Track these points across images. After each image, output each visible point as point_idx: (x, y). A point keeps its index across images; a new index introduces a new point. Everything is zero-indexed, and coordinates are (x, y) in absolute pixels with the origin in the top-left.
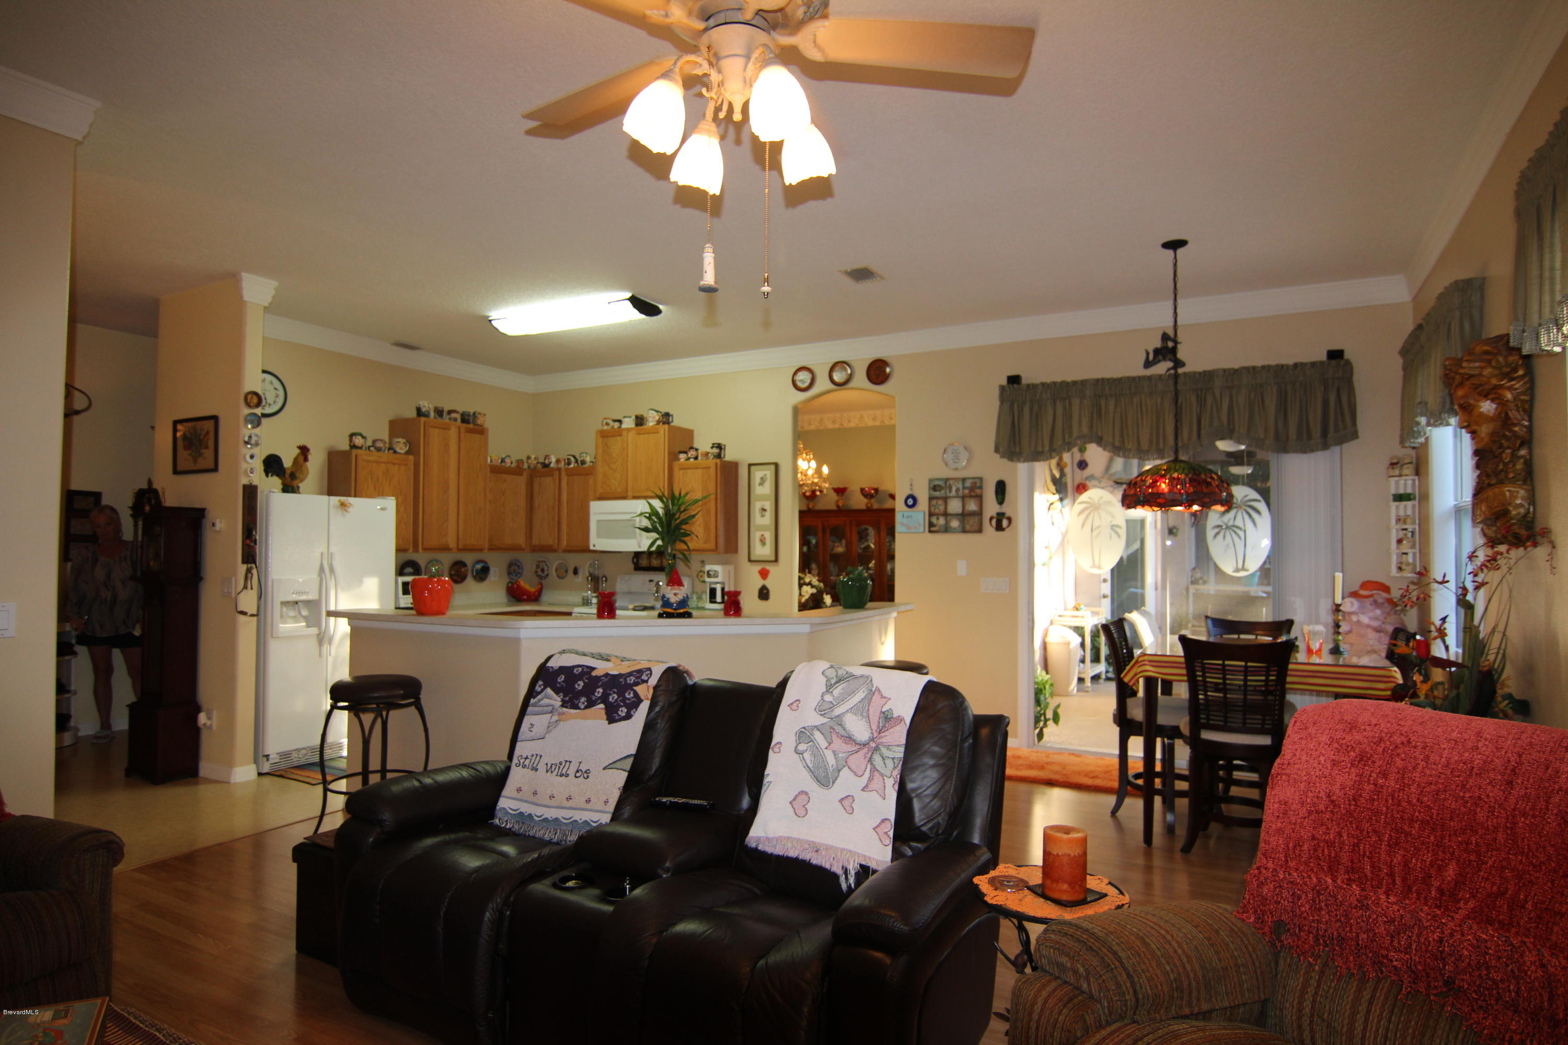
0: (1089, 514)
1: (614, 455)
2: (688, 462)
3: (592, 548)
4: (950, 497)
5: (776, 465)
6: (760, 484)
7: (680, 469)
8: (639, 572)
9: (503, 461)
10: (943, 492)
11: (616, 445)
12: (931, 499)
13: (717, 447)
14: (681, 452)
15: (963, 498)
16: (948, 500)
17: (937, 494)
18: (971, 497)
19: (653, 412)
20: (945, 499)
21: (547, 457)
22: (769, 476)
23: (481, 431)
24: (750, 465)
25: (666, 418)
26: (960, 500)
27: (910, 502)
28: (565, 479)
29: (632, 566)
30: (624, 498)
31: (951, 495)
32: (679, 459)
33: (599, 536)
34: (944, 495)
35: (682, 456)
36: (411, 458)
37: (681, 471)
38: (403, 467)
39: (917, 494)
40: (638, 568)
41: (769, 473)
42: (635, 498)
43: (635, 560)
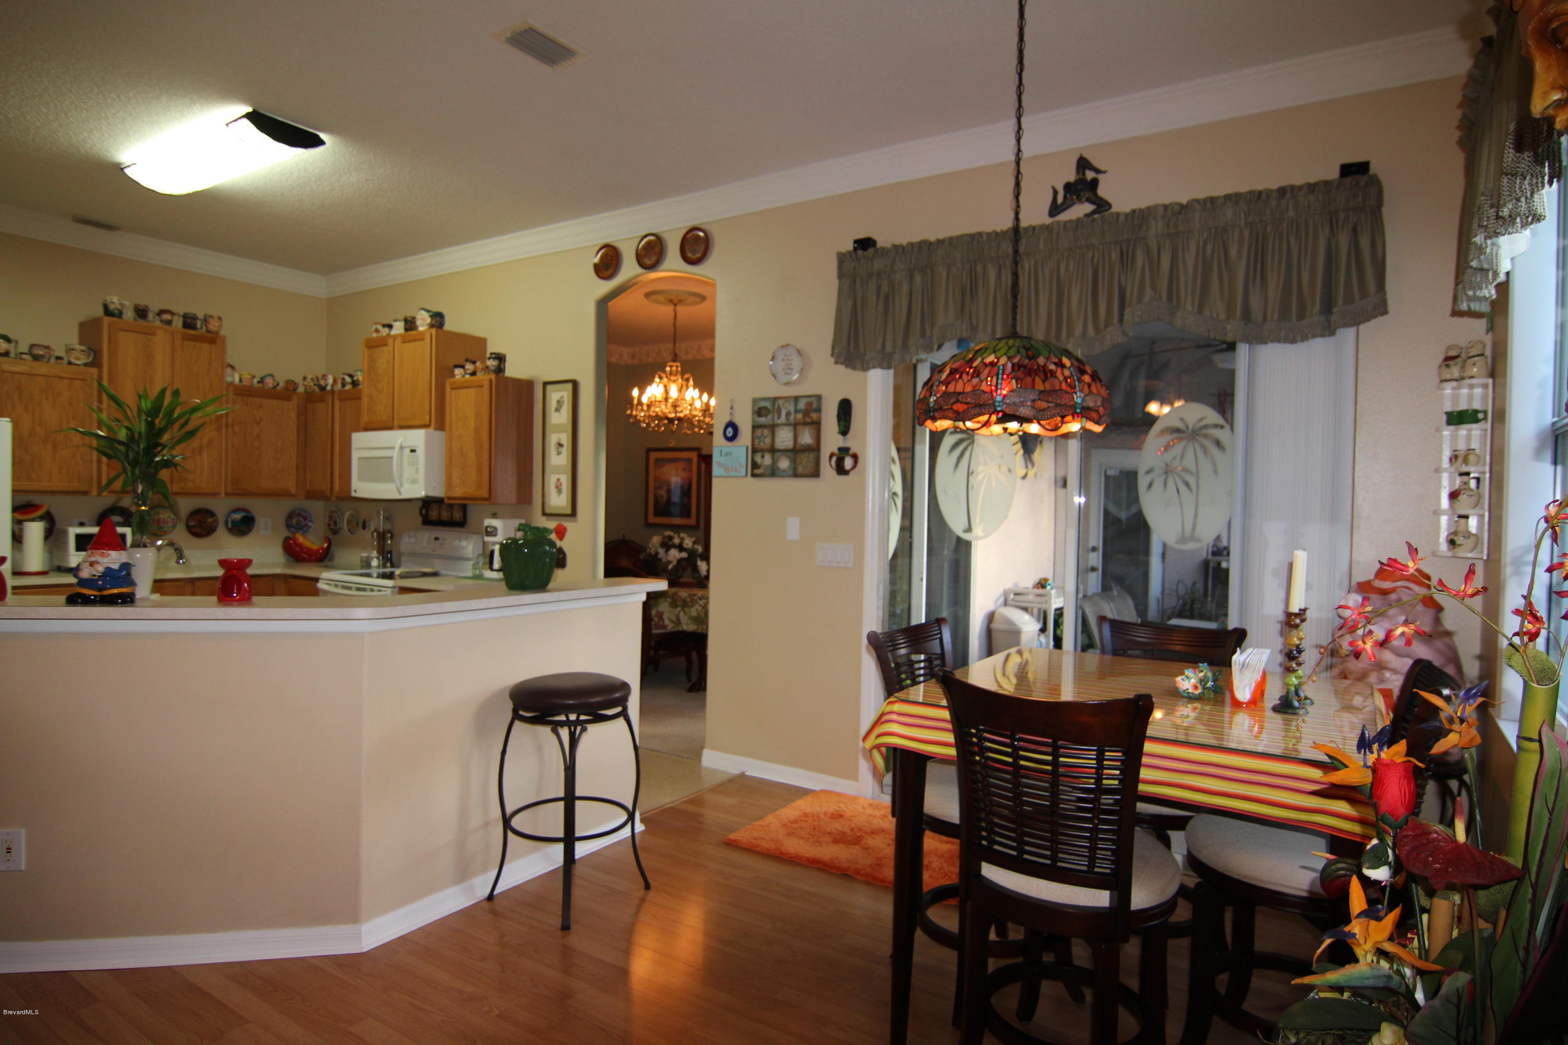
0: (965, 449)
1: (380, 371)
2: (463, 379)
3: (353, 494)
4: (778, 425)
5: (575, 384)
6: (557, 410)
7: (453, 389)
8: (427, 527)
9: (261, 381)
10: (769, 417)
11: (383, 355)
12: (755, 427)
13: (494, 358)
14: (456, 366)
15: (795, 425)
16: (776, 429)
17: (762, 420)
18: (805, 424)
19: (423, 312)
20: (773, 428)
21: (324, 377)
22: (565, 399)
23: (213, 338)
24: (545, 384)
25: (438, 319)
26: (792, 428)
27: (730, 432)
28: (337, 403)
29: (420, 519)
30: (390, 428)
31: (780, 421)
32: (453, 376)
33: (361, 479)
34: (771, 423)
35: (458, 371)
36: (94, 371)
37: (453, 391)
38: (78, 383)
39: (738, 421)
40: (427, 522)
41: (564, 393)
42: (402, 427)
43: (424, 512)
